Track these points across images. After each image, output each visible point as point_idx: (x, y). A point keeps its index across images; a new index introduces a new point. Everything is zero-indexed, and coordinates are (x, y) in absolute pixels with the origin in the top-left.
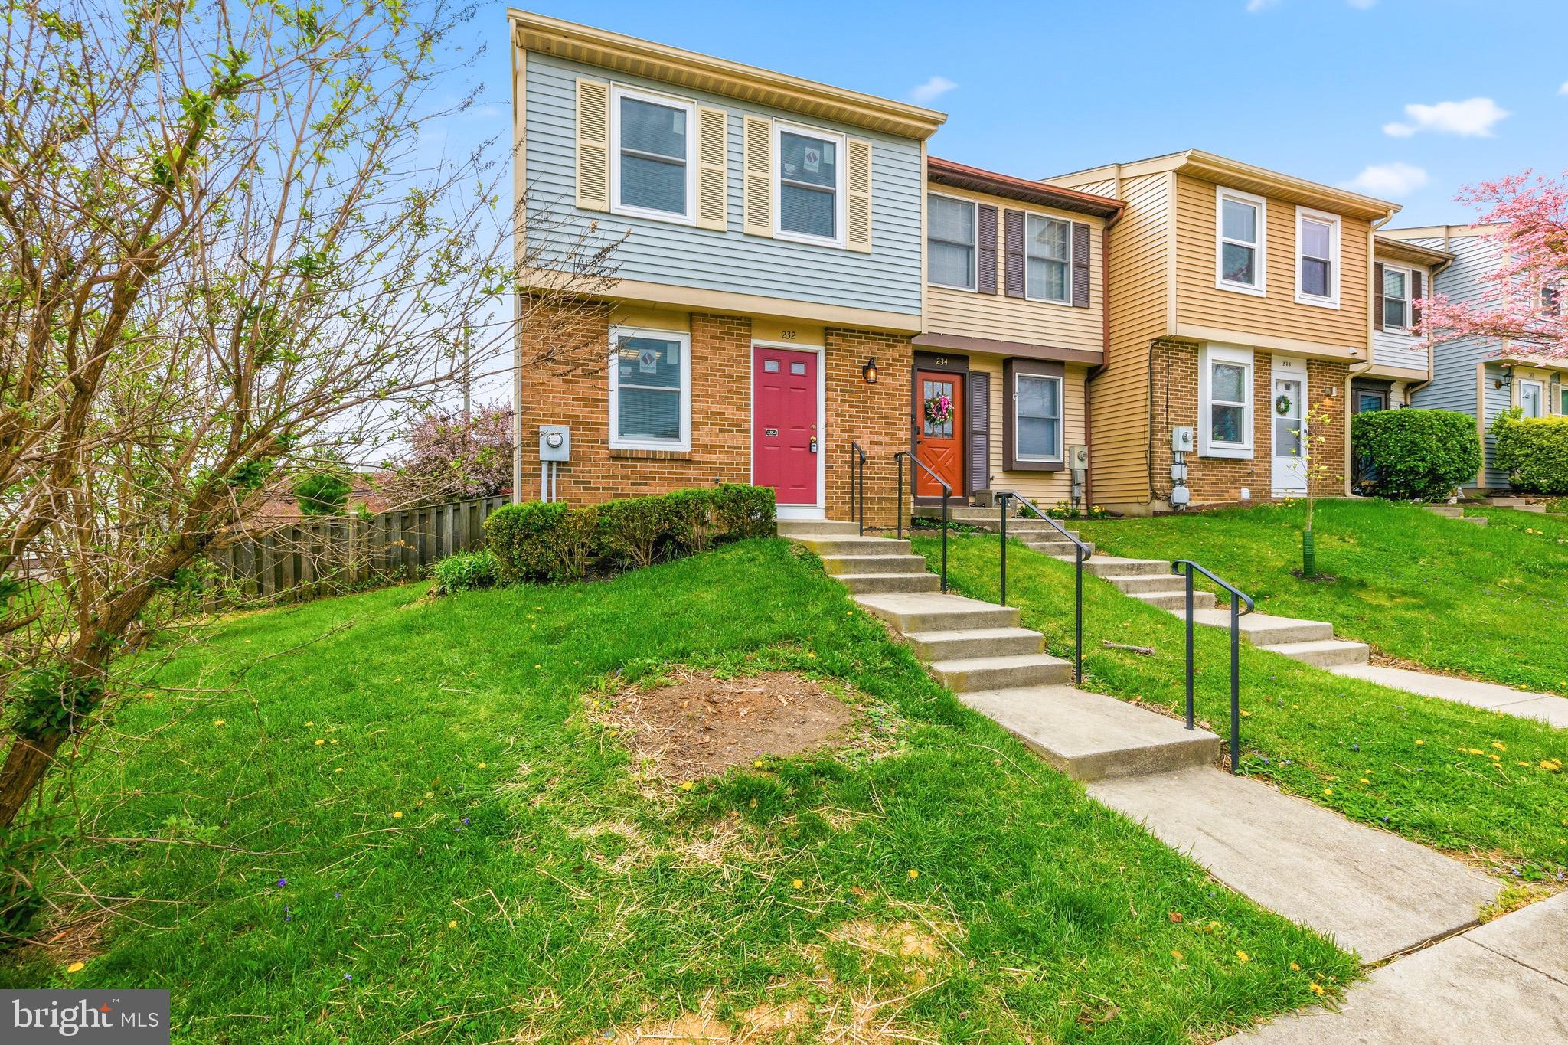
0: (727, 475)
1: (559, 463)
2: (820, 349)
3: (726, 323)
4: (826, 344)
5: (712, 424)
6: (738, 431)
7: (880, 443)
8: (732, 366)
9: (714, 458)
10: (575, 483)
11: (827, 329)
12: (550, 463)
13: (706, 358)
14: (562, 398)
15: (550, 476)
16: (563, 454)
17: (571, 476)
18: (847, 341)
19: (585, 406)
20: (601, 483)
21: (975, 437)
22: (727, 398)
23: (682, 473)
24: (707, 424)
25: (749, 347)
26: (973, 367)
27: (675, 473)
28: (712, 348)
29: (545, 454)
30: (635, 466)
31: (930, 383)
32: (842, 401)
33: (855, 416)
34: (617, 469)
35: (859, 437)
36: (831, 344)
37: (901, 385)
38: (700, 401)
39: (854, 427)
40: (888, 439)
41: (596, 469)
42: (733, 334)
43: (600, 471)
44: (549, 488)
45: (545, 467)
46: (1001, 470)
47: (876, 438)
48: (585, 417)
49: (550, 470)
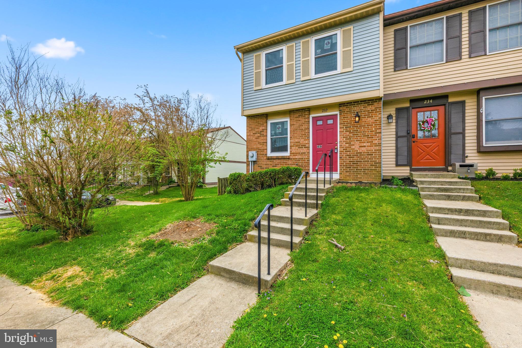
0: (301, 163)
1: (254, 161)
2: (337, 113)
3: (301, 112)
4: (340, 110)
5: (296, 146)
6: (304, 147)
7: (365, 146)
8: (303, 126)
9: (297, 157)
10: (258, 166)
11: (340, 104)
12: (251, 161)
13: (294, 125)
14: (255, 143)
15: (252, 165)
16: (254, 159)
17: (257, 165)
18: (348, 107)
19: (261, 145)
20: (264, 166)
21: (452, 136)
22: (301, 137)
23: (286, 163)
24: (294, 146)
25: (309, 118)
26: (451, 100)
27: (285, 163)
28: (296, 121)
29: (250, 159)
30: (273, 161)
31: (422, 113)
32: (346, 131)
33: (352, 137)
34: (269, 162)
35: (354, 145)
36: (341, 110)
37: (375, 121)
38: (292, 139)
39: (352, 141)
40: (369, 144)
41: (263, 162)
42: (303, 115)
43: (265, 163)
44: (252, 168)
45: (250, 163)
46: (476, 151)
47: (362, 145)
48: (261, 148)
49: (252, 163)
